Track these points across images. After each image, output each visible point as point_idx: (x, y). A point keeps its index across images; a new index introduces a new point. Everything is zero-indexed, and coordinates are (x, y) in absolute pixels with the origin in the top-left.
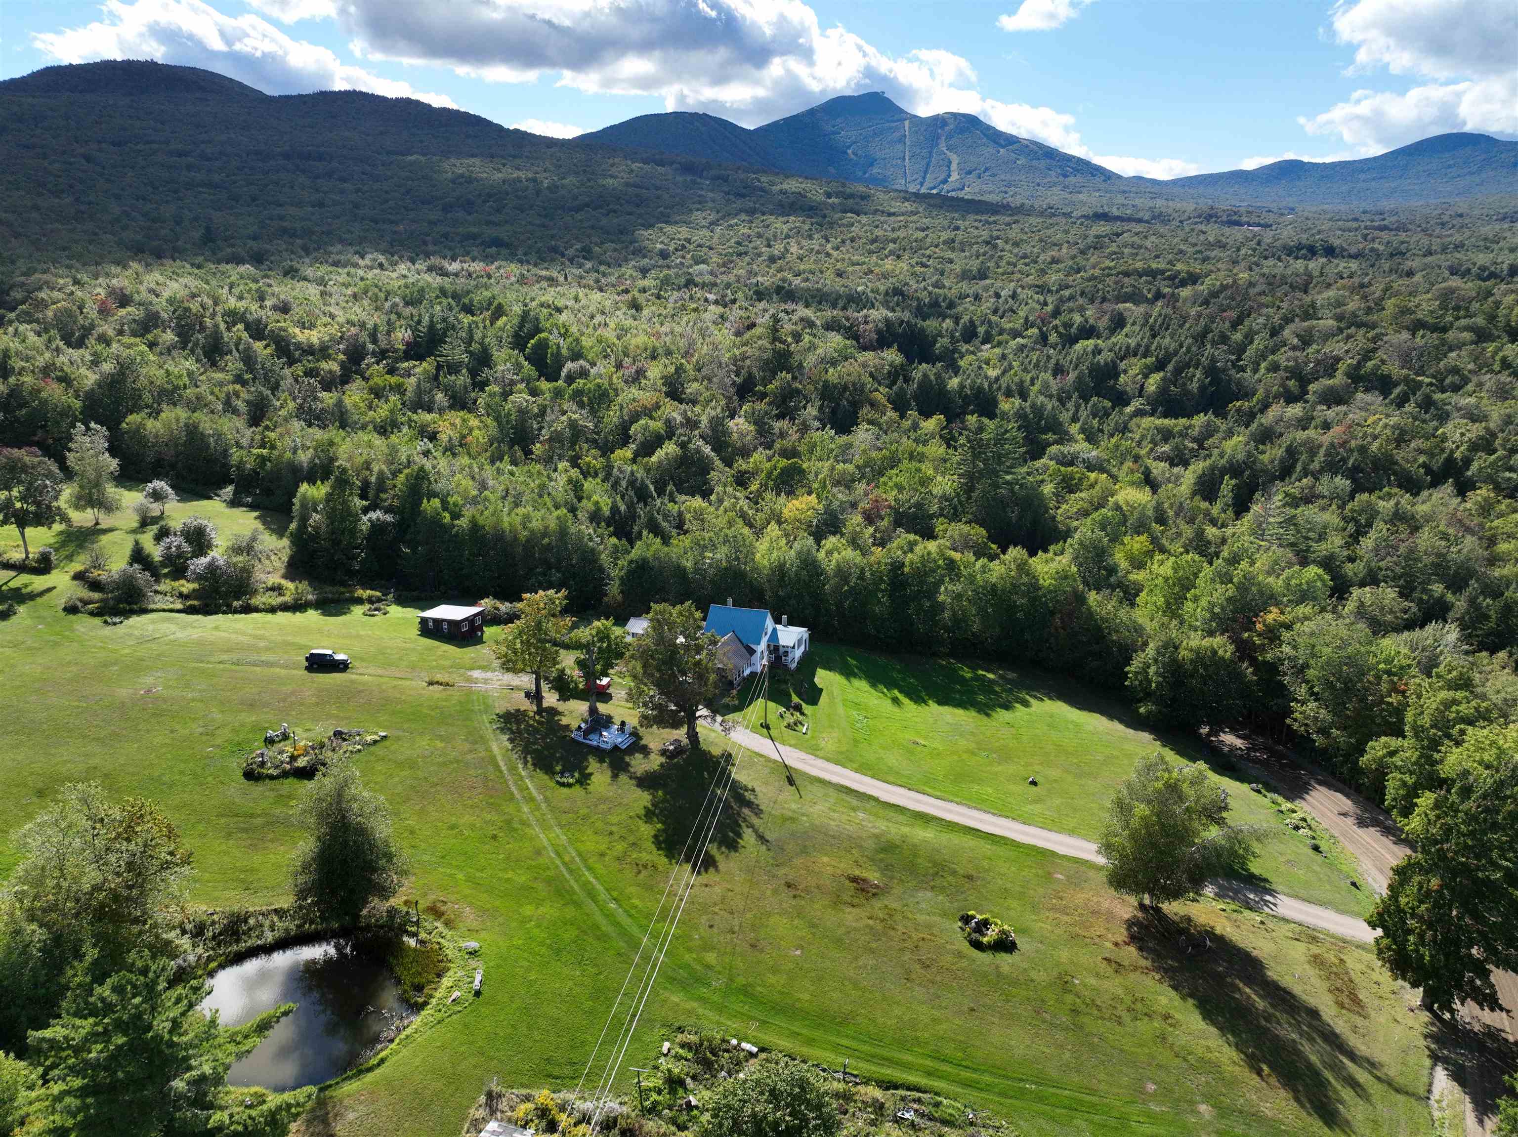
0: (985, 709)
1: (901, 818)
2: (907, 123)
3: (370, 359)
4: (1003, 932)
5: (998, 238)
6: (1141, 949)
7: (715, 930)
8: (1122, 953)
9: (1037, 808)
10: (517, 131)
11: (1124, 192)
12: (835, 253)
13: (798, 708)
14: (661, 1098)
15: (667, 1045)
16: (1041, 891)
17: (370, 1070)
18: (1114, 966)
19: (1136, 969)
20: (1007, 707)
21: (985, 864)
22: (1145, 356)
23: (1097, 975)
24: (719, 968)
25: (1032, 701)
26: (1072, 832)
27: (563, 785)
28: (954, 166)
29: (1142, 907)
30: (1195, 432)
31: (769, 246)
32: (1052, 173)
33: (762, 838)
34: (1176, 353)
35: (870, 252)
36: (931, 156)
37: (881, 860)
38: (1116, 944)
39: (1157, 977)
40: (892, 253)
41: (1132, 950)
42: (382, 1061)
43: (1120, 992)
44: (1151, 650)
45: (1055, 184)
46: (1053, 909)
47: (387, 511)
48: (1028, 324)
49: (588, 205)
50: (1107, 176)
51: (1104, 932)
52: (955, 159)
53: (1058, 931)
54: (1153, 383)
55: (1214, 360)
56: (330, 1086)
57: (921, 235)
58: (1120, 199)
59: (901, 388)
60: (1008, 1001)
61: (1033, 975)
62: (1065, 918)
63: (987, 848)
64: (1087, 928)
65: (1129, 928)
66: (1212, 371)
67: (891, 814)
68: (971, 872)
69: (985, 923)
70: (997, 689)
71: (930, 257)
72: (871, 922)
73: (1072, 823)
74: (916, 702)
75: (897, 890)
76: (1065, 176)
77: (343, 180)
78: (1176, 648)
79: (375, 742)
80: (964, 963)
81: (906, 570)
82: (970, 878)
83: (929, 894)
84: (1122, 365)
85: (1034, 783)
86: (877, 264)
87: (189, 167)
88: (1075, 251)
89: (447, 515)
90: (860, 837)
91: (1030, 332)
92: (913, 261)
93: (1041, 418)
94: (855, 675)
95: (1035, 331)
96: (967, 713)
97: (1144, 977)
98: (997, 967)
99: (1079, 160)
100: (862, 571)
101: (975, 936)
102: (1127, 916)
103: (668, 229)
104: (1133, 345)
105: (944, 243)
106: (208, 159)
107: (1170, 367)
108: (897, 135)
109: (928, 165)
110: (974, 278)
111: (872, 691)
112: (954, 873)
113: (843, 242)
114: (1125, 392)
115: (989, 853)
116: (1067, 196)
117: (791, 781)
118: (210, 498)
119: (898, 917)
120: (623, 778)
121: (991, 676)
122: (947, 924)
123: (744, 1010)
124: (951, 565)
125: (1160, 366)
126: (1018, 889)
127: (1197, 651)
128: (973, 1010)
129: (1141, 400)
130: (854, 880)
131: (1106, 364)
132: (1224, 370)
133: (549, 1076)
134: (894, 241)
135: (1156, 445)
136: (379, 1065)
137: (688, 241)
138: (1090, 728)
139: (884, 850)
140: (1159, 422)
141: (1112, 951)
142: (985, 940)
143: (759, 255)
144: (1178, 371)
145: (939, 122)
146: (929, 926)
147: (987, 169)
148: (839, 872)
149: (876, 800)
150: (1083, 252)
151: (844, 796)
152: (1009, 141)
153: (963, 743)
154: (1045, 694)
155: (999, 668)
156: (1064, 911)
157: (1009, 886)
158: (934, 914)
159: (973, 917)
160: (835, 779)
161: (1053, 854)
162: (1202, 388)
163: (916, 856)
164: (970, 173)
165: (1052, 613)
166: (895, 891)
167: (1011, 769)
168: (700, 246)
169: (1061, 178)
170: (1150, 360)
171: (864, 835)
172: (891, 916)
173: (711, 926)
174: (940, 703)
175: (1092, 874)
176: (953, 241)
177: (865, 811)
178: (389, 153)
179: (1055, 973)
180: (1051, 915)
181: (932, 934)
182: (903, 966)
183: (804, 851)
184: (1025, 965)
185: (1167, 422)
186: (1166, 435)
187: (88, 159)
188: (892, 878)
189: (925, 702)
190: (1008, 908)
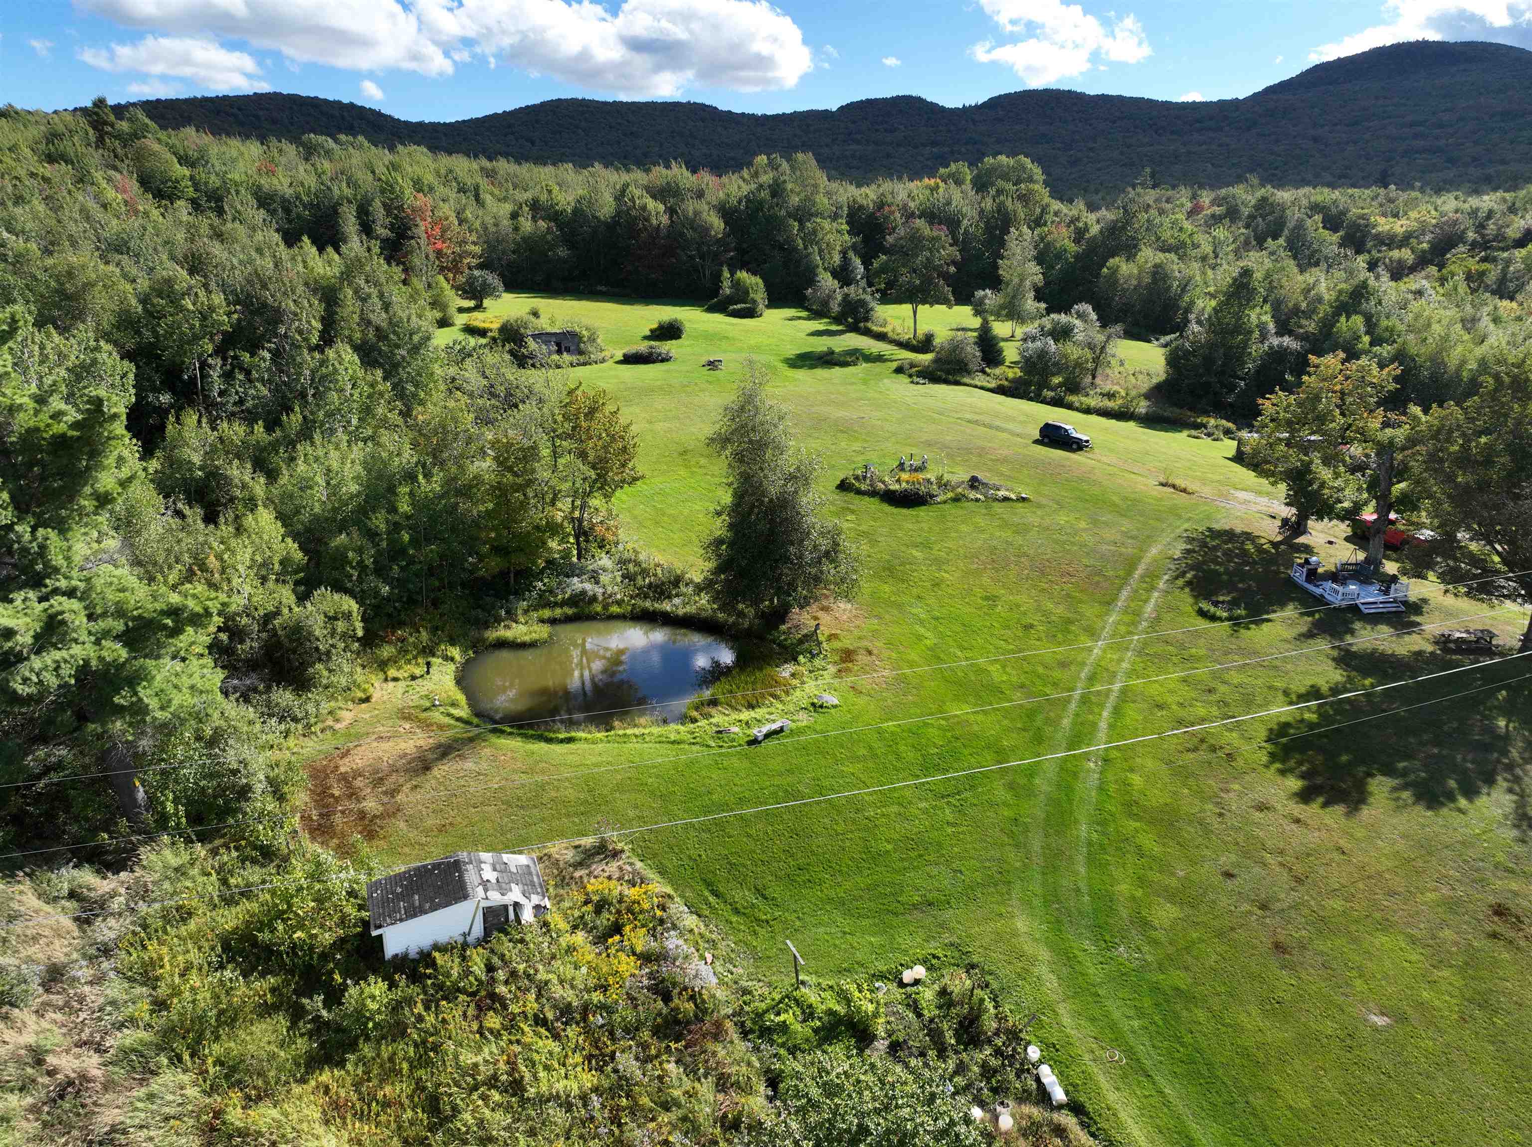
3: (1462, 248)
7: (1230, 884)
14: (798, 1027)
15: (919, 971)
17: (549, 741)
24: (1159, 935)
42: (570, 740)
56: (502, 732)
79: (1006, 499)
89: (1366, 338)
123: (1125, 1025)
133: (708, 884)
136: (562, 741)
173: (1229, 875)
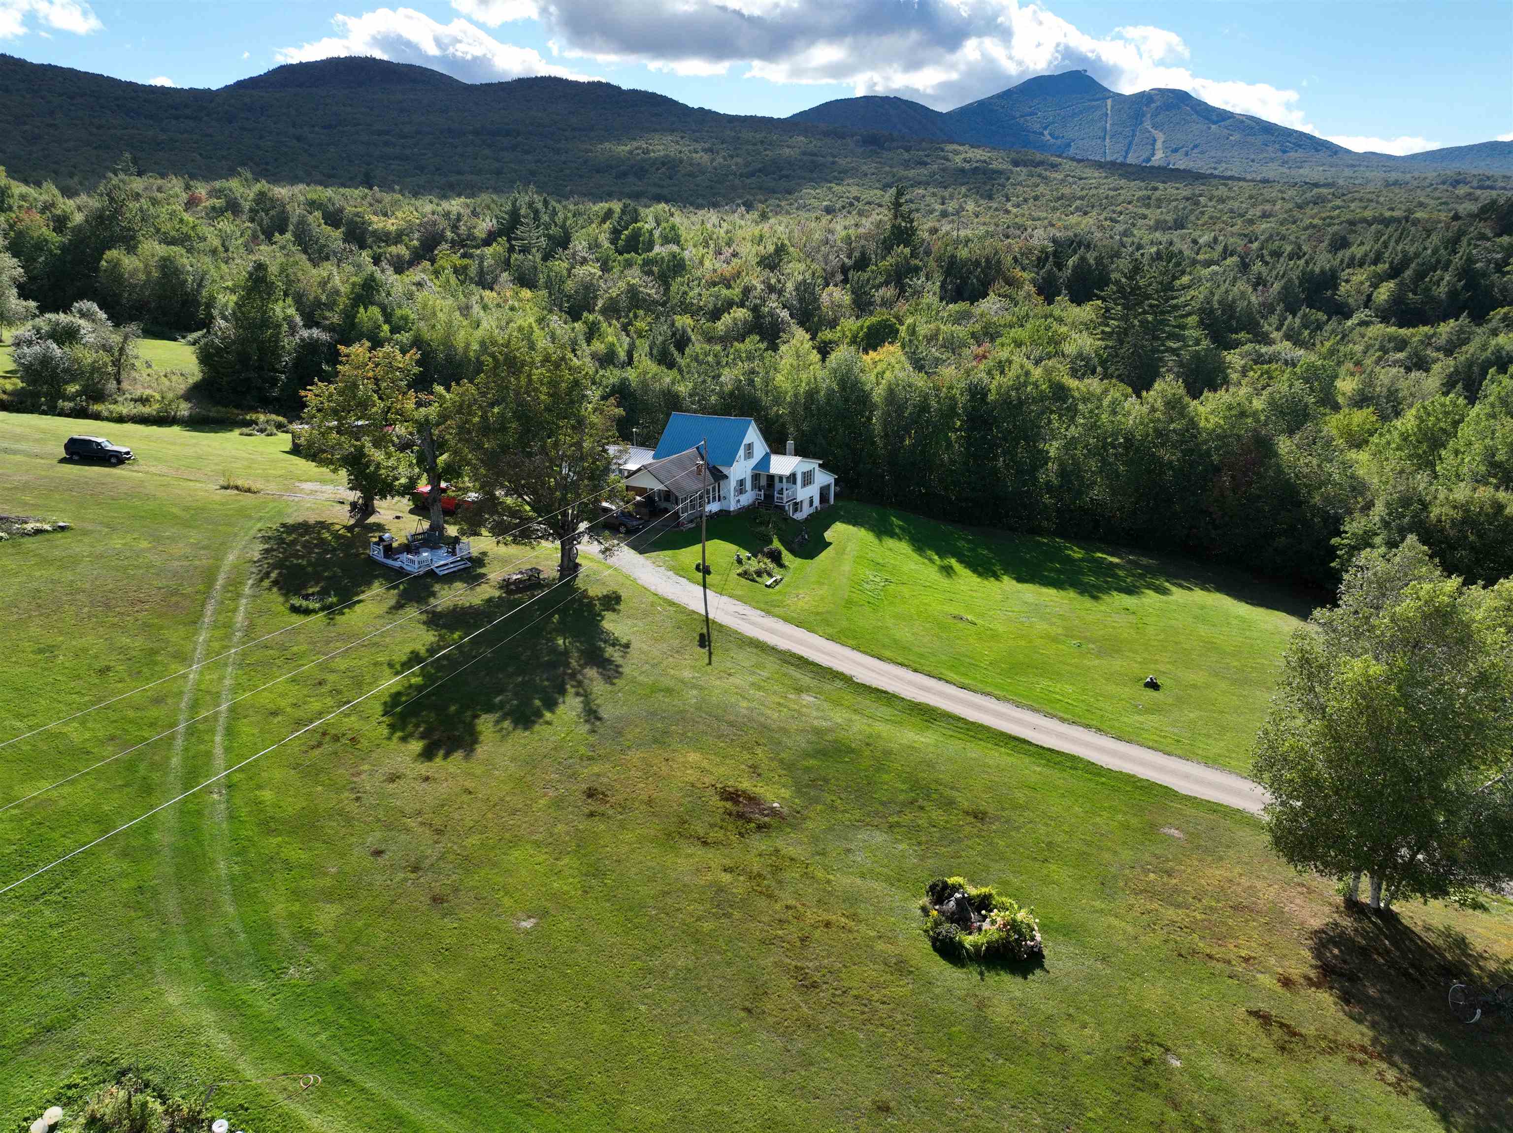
0: (1093, 592)
1: (885, 711)
2: (1109, 102)
3: (445, 246)
4: (1013, 926)
5: (1201, 195)
6: (1346, 998)
7: (381, 861)
8: (1301, 1006)
9: (1151, 721)
10: (701, 109)
11: (1353, 166)
12: (1015, 210)
13: (776, 558)
15: (53, 1114)
16: (1127, 855)
18: (1277, 1033)
19: (1333, 1048)
20: (1130, 591)
21: (1020, 796)
22: (1375, 262)
23: (1232, 1052)
24: (326, 939)
25: (1174, 589)
26: (1211, 762)
27: (295, 610)
28: (1159, 144)
29: (1353, 906)
30: (1442, 340)
31: (943, 204)
32: (1270, 149)
33: (591, 714)
34: (1417, 255)
35: (1055, 209)
36: (1133, 136)
37: (807, 770)
38: (1287, 982)
39: (1391, 1075)
40: (1078, 209)
41: (1326, 998)
43: (1289, 1104)
44: (1379, 509)
45: (1272, 160)
46: (1150, 892)
47: (325, 329)
48: (1227, 253)
49: (760, 171)
50: (1334, 150)
51: (1258, 952)
52: (1160, 137)
53: (1148, 939)
54: (1384, 293)
55: (1470, 260)
57: (1111, 193)
58: (1348, 172)
59: (1049, 272)
60: (982, 1094)
61: (1067, 1034)
62: (1171, 913)
63: (1033, 770)
64: (1220, 939)
65: (1319, 951)
66: (1467, 273)
67: (866, 702)
68: (983, 806)
69: (984, 904)
70: (1121, 573)
71: (1121, 213)
72: (726, 878)
73: (1216, 748)
74: (980, 575)
75: (814, 824)
76: (1285, 152)
77: (527, 152)
78: (1425, 506)
79: (39, 532)
80: (902, 988)
81: (991, 397)
82: (979, 816)
83: (879, 838)
84: (1344, 275)
85: (1153, 685)
86: (1060, 219)
87: (386, 144)
88: (1290, 205)
89: (386, 327)
90: (784, 731)
91: (1229, 261)
92: (1102, 217)
93: (1231, 317)
94: (892, 535)
95: (1235, 259)
96: (1062, 593)
97: (1355, 1070)
98: (981, 1005)
99: (1302, 134)
100: (926, 397)
101: (947, 928)
102: (1316, 923)
103: (836, 188)
104: (1359, 256)
105: (1138, 200)
106: (405, 137)
107: (1408, 273)
108: (1098, 113)
109: (1130, 143)
110: (1170, 228)
111: (916, 556)
112: (949, 804)
113: (1026, 200)
114: (1347, 305)
115: (1034, 779)
116: (1285, 170)
117: (704, 641)
118: (175, 340)
119: (792, 874)
120: (412, 612)
121: (1115, 560)
122: (896, 897)
123: (313, 1045)
124: (1060, 392)
125: (1395, 272)
126: (1077, 846)
127: (1464, 507)
128: (884, 1108)
129: (1367, 312)
130: (731, 796)
131: (1323, 272)
132: (1484, 274)
134: (1082, 198)
135: (1386, 352)
137: (857, 199)
138: (1270, 627)
139: (822, 753)
140: (1392, 330)
141: (1272, 995)
142: (969, 940)
143: (931, 212)
144: (1420, 276)
145: (1145, 99)
146: (852, 899)
147: (1196, 146)
148: (708, 780)
149: (847, 680)
150: (1300, 207)
151: (792, 671)
152: (1222, 116)
153: (1041, 626)
154: (1196, 585)
155: (1131, 553)
156: (1170, 897)
157: (1059, 838)
158: (877, 877)
159: (956, 888)
160: (783, 644)
161: (1168, 792)
162: (1453, 294)
163: (880, 768)
164: (1176, 151)
165: (1217, 470)
166: (810, 824)
167: (1118, 664)
168: (869, 203)
169: (1280, 154)
170: (1382, 267)
171: (793, 726)
172: (776, 869)
173: (378, 853)
174: (1020, 580)
175: (1244, 834)
176: (1149, 198)
177: (818, 693)
178: (574, 129)
179: (1122, 1036)
180: (1141, 902)
181: (854, 917)
182: (752, 980)
183: (660, 739)
184: (1049, 1007)
185: (1403, 331)
186: (1401, 344)
187: (299, 139)
188: (817, 800)
189: (997, 577)
190: (1046, 881)
